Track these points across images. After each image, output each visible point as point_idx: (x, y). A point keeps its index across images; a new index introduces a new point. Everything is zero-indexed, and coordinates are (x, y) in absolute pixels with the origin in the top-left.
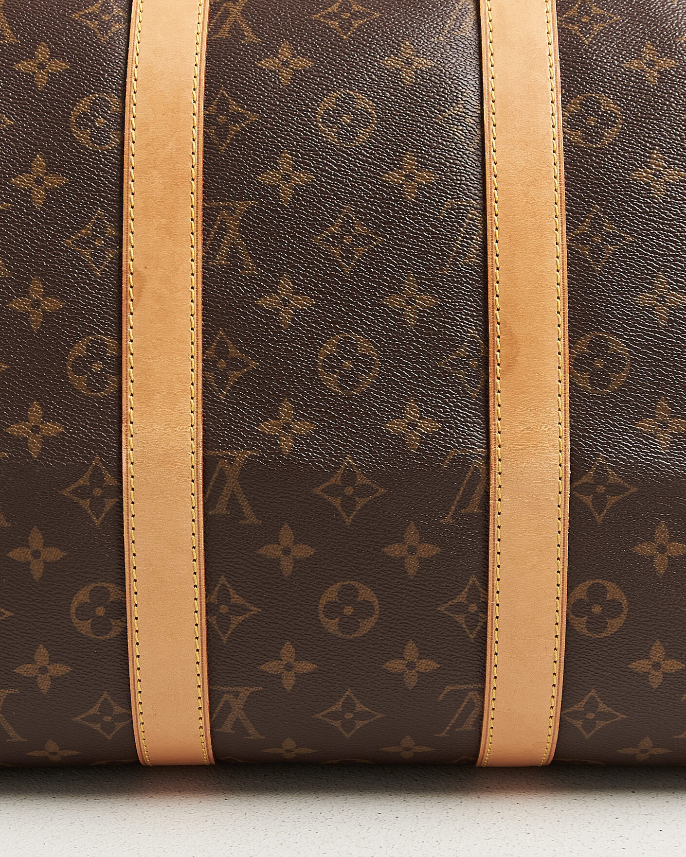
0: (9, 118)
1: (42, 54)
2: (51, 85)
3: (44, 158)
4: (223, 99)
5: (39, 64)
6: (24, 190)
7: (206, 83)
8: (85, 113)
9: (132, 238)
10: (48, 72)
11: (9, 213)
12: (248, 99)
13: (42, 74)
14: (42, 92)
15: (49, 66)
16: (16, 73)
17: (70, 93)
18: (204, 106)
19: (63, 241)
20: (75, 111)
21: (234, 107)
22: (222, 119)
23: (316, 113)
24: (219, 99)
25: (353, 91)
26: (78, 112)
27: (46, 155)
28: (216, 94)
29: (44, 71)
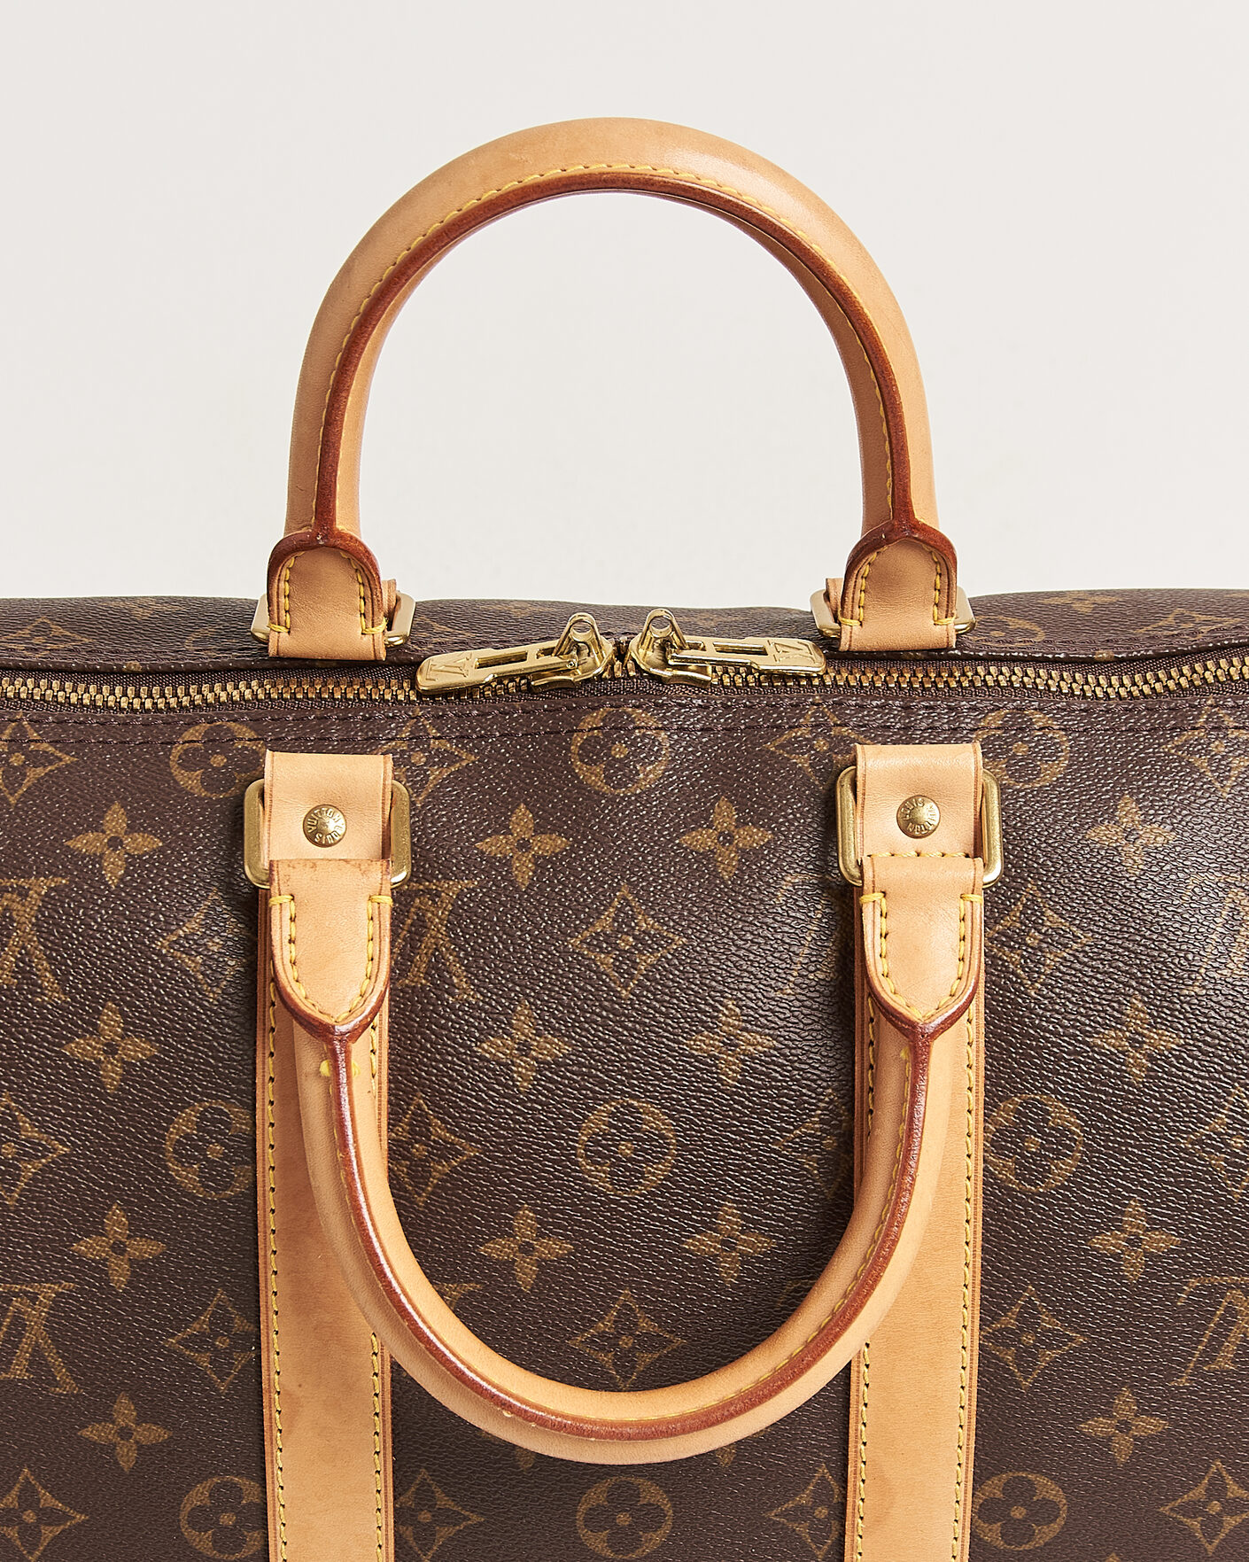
0: (62, 1142)
1: (109, 1025)
2: (128, 1085)
3: (124, 1210)
4: (420, 1115)
5: (106, 1045)
6: (93, 1261)
7: (390, 1081)
8: (187, 1136)
9: (276, 1341)
10: (122, 1060)
11: (71, 1297)
12: (461, 1117)
13: (112, 1064)
14: (114, 1096)
15: (124, 1048)
16: (67, 1061)
17: (160, 1099)
18: (389, 1124)
19: (162, 1340)
20: (172, 1133)
21: (439, 1131)
22: (419, 1149)
23: (577, 1142)
24: (413, 1114)
25: (637, 1098)
26: (177, 1134)
27: (127, 1207)
28: (408, 1104)
29: (114, 1059)
